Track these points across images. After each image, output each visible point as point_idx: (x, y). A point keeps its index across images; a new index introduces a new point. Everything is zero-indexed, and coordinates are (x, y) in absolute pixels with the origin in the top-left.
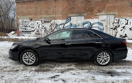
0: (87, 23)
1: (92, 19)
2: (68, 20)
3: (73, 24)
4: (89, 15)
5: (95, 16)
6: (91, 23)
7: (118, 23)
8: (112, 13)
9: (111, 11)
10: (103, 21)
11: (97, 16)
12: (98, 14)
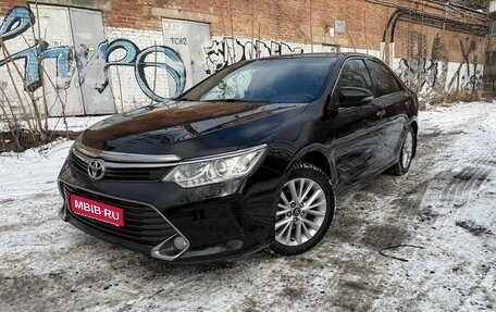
0: (119, 43)
1: (138, 28)
2: (17, 19)
3: (51, 45)
4: (123, 11)
5: (148, 18)
6: (136, 48)
7: (223, 53)
8: (200, 16)
9: (198, 7)
10: (178, 41)
11: (155, 18)
12: (157, 11)
